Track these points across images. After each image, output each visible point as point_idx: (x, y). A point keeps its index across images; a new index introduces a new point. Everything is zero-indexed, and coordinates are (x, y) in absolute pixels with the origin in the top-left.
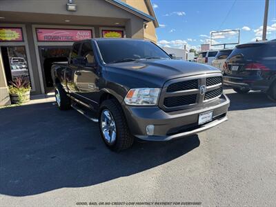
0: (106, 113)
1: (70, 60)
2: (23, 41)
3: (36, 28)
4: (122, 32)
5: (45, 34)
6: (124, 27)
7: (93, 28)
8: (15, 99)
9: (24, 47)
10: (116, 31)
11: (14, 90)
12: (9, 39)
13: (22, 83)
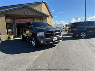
0: (33, 39)
1: (25, 27)
2: (12, 22)
3: (16, 18)
4: (41, 19)
5: (18, 20)
6: (41, 18)
7: (32, 18)
8: (9, 38)
9: (12, 23)
10: (39, 19)
11: (9, 36)
12: (8, 21)
13: (11, 34)
